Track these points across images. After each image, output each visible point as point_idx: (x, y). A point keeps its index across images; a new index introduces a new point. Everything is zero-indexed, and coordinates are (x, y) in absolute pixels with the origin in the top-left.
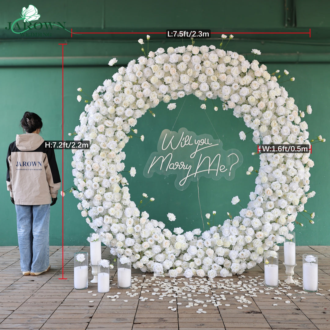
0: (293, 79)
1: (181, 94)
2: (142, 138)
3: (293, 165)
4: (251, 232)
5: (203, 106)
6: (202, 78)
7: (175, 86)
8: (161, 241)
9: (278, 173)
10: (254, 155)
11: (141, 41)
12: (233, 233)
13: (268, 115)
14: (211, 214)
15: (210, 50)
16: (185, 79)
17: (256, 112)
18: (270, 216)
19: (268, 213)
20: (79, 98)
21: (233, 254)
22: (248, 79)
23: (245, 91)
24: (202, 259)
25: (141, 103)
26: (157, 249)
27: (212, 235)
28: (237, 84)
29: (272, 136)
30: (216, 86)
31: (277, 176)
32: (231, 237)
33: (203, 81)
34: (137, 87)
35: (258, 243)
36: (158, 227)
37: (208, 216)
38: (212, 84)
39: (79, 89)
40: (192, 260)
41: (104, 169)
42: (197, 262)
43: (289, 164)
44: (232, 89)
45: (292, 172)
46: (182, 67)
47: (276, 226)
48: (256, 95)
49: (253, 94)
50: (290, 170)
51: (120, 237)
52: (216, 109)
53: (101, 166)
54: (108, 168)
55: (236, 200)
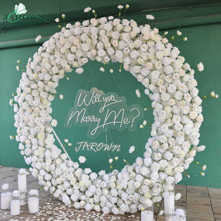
0: (186, 39)
1: (85, 61)
2: (61, 97)
3: (179, 120)
4: (139, 178)
5: (102, 69)
6: (100, 45)
7: (79, 54)
8: (70, 179)
9: (164, 128)
10: (146, 110)
11: (57, 20)
12: (125, 178)
13: (155, 75)
14: (114, 159)
15: (108, 21)
16: (85, 47)
17: (145, 72)
18: (156, 166)
19: (155, 163)
20: (18, 68)
21: (124, 196)
22: (138, 42)
23: (135, 54)
24: (100, 197)
25: (55, 70)
26: (67, 184)
27: (110, 177)
28: (127, 48)
29: (160, 94)
30: (111, 51)
31: (164, 130)
32: (123, 181)
33: (101, 48)
34: (52, 58)
35: (145, 190)
36: (73, 167)
37: (111, 161)
38: (108, 49)
39: (18, 62)
40: (92, 197)
41: (31, 121)
42: (96, 199)
43: (175, 119)
44: (124, 54)
45: (178, 126)
46: (84, 37)
47: (163, 176)
48: (145, 56)
49: (142, 56)
50: (177, 125)
51: (42, 172)
52: (112, 71)
53: (30, 118)
54: (34, 120)
55: (132, 149)
